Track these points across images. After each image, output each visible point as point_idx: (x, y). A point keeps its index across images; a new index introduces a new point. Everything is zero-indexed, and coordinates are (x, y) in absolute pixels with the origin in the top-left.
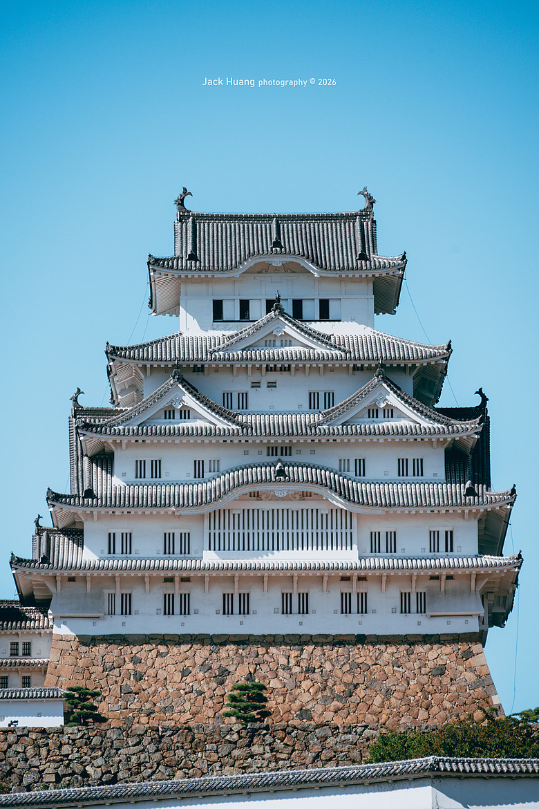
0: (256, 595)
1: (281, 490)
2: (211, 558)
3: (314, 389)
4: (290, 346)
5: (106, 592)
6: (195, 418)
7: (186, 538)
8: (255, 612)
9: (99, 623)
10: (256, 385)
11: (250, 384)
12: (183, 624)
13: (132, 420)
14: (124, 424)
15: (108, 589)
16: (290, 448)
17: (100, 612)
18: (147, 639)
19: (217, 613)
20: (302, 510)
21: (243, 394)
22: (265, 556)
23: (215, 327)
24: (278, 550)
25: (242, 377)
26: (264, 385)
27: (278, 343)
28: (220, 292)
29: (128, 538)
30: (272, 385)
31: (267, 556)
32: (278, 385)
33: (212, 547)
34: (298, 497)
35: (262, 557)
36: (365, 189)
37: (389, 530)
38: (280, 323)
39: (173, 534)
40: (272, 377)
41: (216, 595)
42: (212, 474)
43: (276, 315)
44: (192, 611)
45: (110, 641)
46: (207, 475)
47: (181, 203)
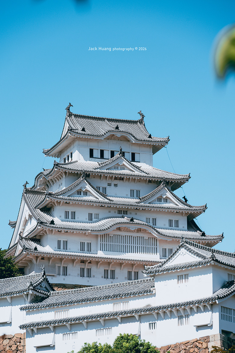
0: (117, 271)
1: (133, 227)
2: (101, 254)
3: (132, 189)
4: (124, 170)
5: (57, 265)
6: (90, 195)
7: (89, 245)
8: (117, 278)
9: (54, 278)
10: (109, 185)
11: (107, 184)
12: (88, 281)
13: (66, 194)
14: (63, 195)
15: (57, 264)
16: (127, 211)
17: (55, 273)
18: (74, 286)
19: (102, 277)
20: (137, 237)
21: (104, 188)
22: (122, 255)
23: (90, 160)
24: (128, 252)
25: (104, 181)
26: (113, 185)
27: (119, 168)
28: (93, 145)
29: (66, 243)
30: (116, 185)
31: (123, 255)
32: (118, 185)
33: (101, 249)
34: (136, 231)
35: (121, 255)
36: (141, 111)
37: (170, 248)
38: (122, 159)
39: (84, 243)
40: (116, 182)
41: (101, 270)
42: (96, 220)
43: (120, 156)
44: (92, 276)
45: (59, 286)
46: (94, 220)
47: (68, 109)
